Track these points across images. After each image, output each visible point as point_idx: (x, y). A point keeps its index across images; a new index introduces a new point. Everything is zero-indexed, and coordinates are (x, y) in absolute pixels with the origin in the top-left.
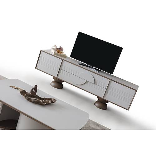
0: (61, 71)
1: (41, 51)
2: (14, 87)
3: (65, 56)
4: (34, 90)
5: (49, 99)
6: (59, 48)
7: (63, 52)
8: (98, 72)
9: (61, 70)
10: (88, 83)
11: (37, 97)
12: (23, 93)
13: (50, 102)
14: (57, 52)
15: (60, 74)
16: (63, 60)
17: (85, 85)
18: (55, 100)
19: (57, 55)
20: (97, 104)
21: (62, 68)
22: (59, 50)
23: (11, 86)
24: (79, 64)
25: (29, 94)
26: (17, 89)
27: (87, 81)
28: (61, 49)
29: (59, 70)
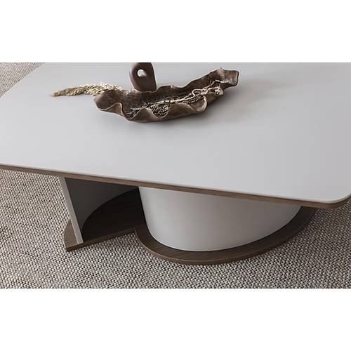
2: (70, 90)
4: (141, 73)
5: (213, 78)
11: (167, 92)
13: (218, 90)
18: (234, 73)
25: (131, 95)
26: (82, 92)
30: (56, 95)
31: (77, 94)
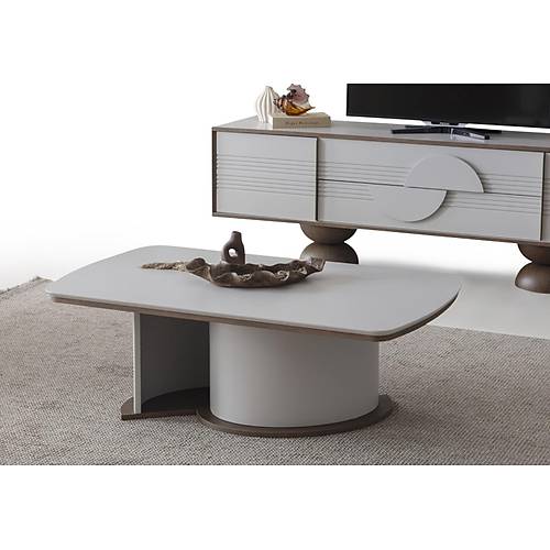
0: (327, 187)
1: (214, 133)
2: (160, 264)
3: (325, 121)
4: (232, 252)
5: (299, 265)
6: (286, 93)
7: (311, 102)
8: (487, 138)
9: (328, 184)
10: (457, 199)
11: (252, 268)
12: (198, 266)
14: (283, 115)
15: (327, 202)
16: (318, 137)
17: (447, 212)
18: (321, 261)
19: (288, 124)
20: (527, 281)
21: (328, 173)
22: (292, 103)
23: (146, 263)
24: (394, 132)
25: (220, 267)
26: (171, 267)
27: (448, 192)
28: (296, 94)
29: (317, 187)
30: (145, 267)
31: (165, 268)
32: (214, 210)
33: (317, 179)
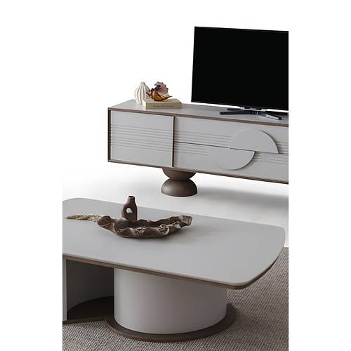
1: (109, 112)
2: (79, 216)
3: (178, 105)
4: (129, 210)
5: (174, 220)
6: (154, 87)
7: (170, 93)
8: (280, 119)
9: (180, 145)
10: (261, 157)
11: (143, 223)
12: (106, 222)
13: (178, 226)
14: (152, 101)
15: (179, 156)
16: (174, 116)
17: (255, 164)
18: (189, 218)
19: (155, 106)
21: (180, 138)
22: (158, 93)
23: (70, 216)
24: (222, 113)
25: (121, 222)
26: (87, 219)
27: (256, 152)
28: (160, 88)
29: (174, 147)
30: (69, 218)
31: (83, 219)
32: (109, 158)
33: (174, 142)
